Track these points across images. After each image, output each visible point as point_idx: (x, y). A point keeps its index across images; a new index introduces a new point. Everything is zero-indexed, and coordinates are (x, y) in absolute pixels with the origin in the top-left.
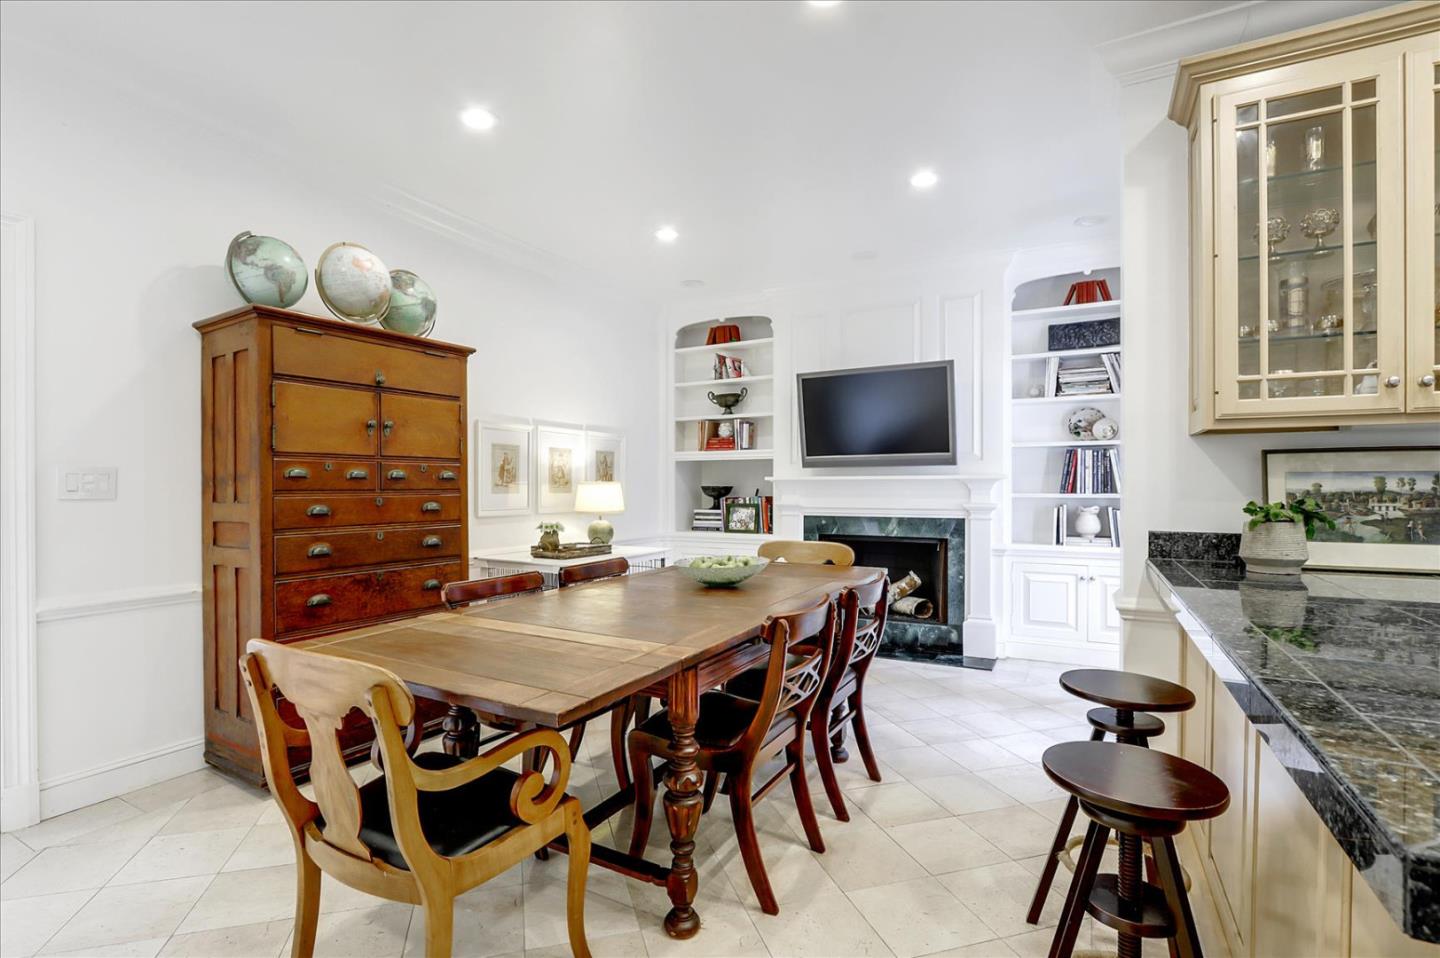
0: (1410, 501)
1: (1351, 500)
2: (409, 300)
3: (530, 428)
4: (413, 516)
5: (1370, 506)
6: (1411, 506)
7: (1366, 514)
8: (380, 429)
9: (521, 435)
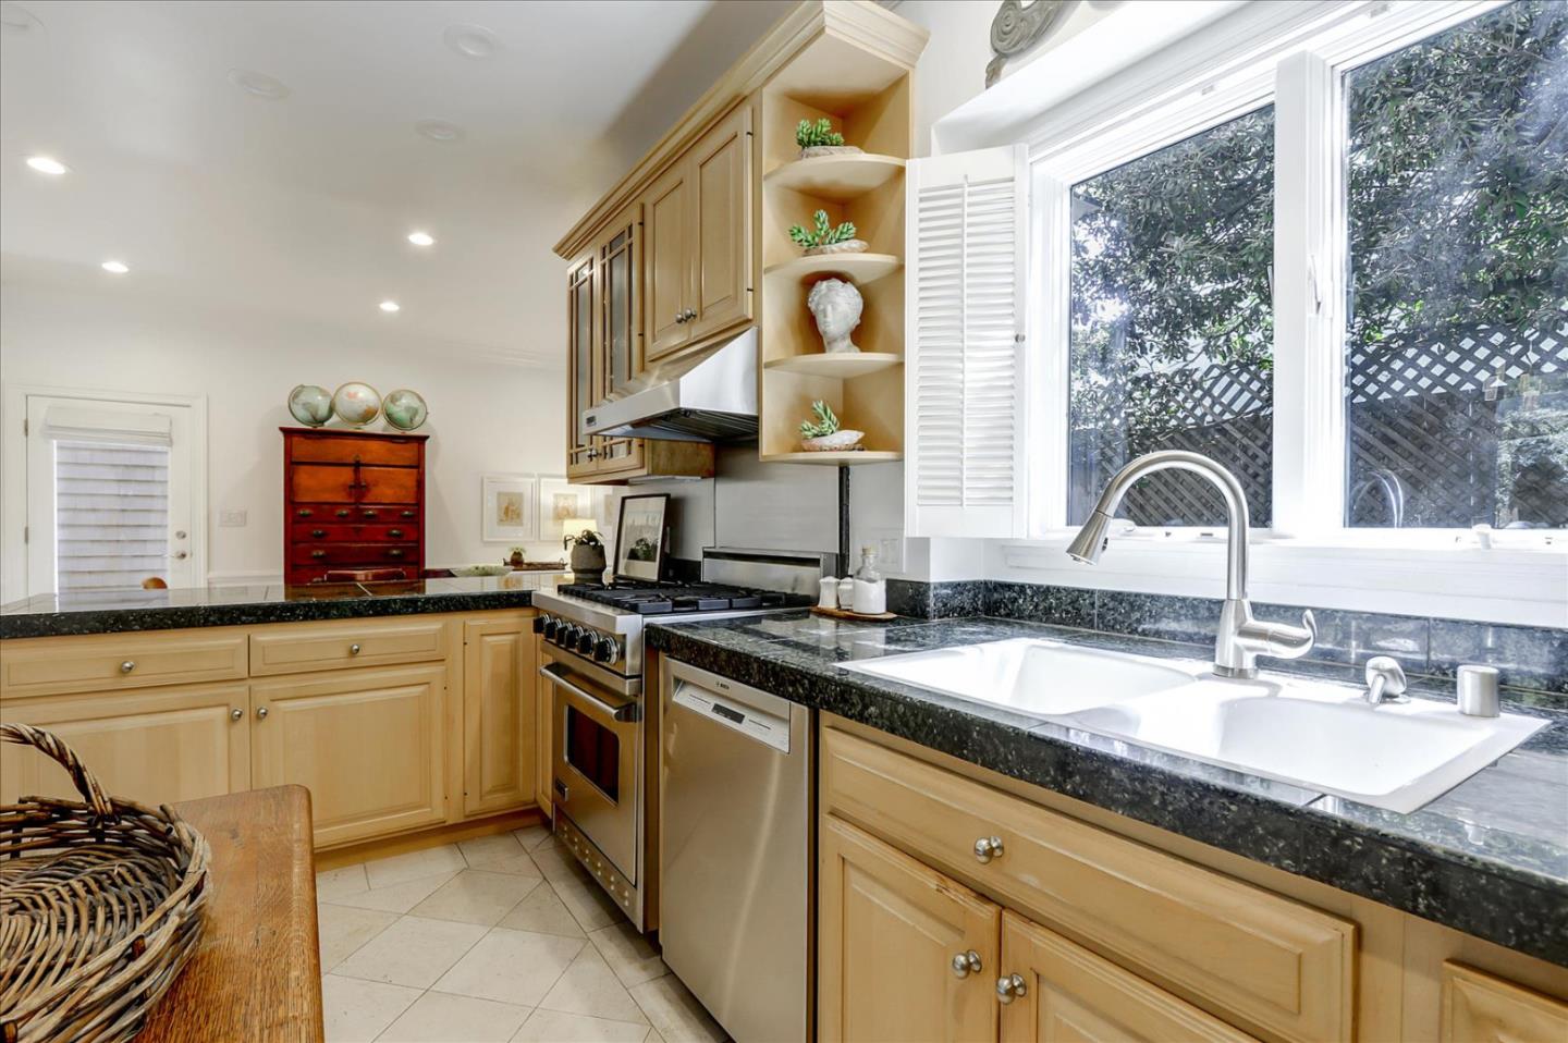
3: (533, 480)
4: (381, 537)
8: (358, 489)
9: (525, 486)
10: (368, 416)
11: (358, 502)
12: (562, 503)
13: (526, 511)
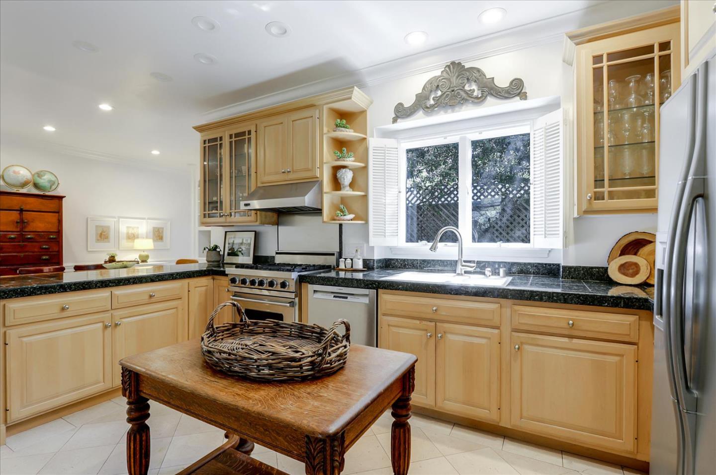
2: (44, 181)
3: (116, 220)
4: (36, 250)
8: (22, 223)
9: (110, 222)
10: (24, 185)
11: (22, 230)
12: (131, 231)
13: (112, 235)
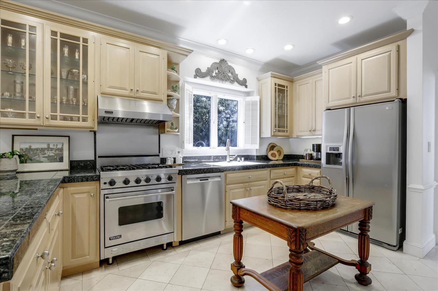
0: (56, 151)
1: (40, 150)
5: (45, 152)
6: (56, 152)
7: (44, 155)
